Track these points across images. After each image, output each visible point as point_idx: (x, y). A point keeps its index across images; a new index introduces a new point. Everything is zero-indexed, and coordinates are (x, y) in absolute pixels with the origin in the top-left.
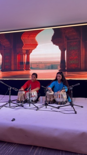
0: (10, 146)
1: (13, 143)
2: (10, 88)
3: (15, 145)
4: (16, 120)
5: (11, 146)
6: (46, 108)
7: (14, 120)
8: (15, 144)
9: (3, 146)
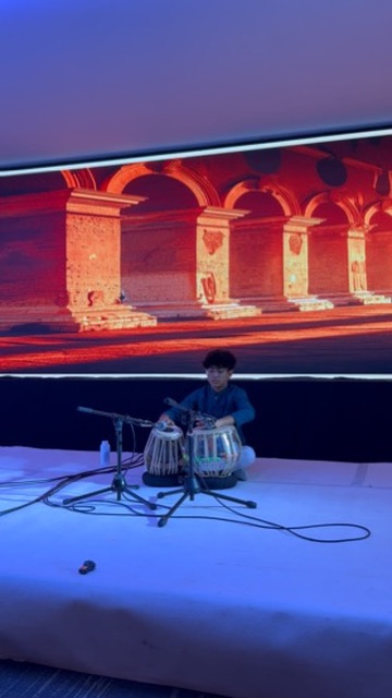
0: (71, 690)
1: (87, 675)
3: (95, 684)
5: (75, 691)
8: (96, 677)
9: (42, 689)
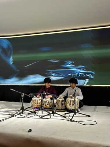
2: (22, 94)
4: (32, 131)
6: (54, 116)
7: (30, 131)
